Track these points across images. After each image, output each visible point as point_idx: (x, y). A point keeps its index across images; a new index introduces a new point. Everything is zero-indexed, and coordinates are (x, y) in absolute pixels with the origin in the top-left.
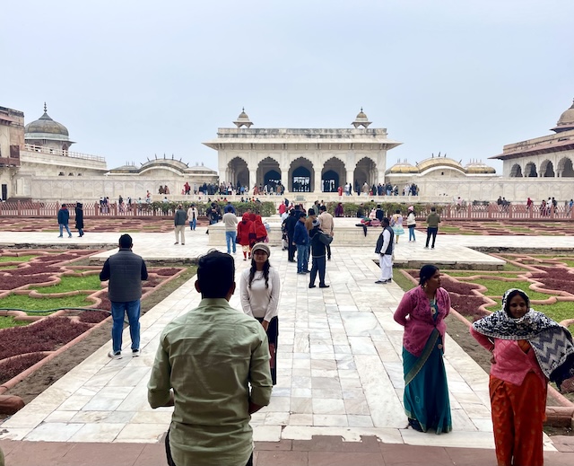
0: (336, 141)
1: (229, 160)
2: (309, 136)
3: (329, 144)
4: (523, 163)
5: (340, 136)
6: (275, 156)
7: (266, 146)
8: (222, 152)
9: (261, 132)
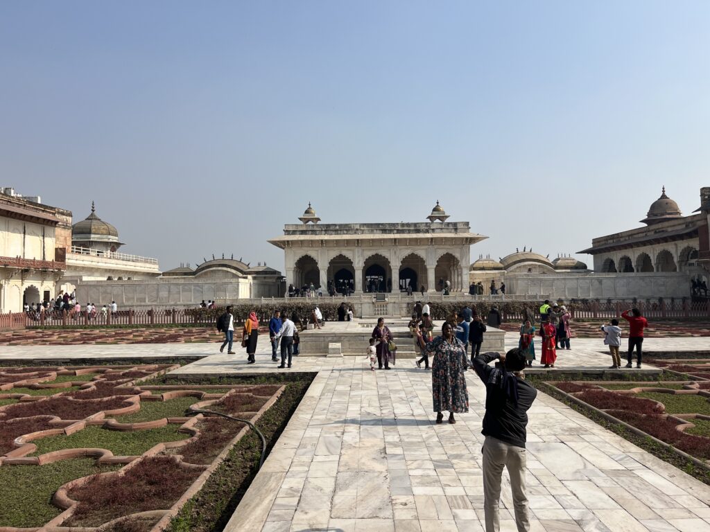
0: (414, 236)
1: (297, 258)
2: (384, 231)
3: (406, 239)
4: (616, 257)
5: (418, 231)
6: (347, 253)
7: (338, 243)
8: (289, 251)
9: (332, 228)
